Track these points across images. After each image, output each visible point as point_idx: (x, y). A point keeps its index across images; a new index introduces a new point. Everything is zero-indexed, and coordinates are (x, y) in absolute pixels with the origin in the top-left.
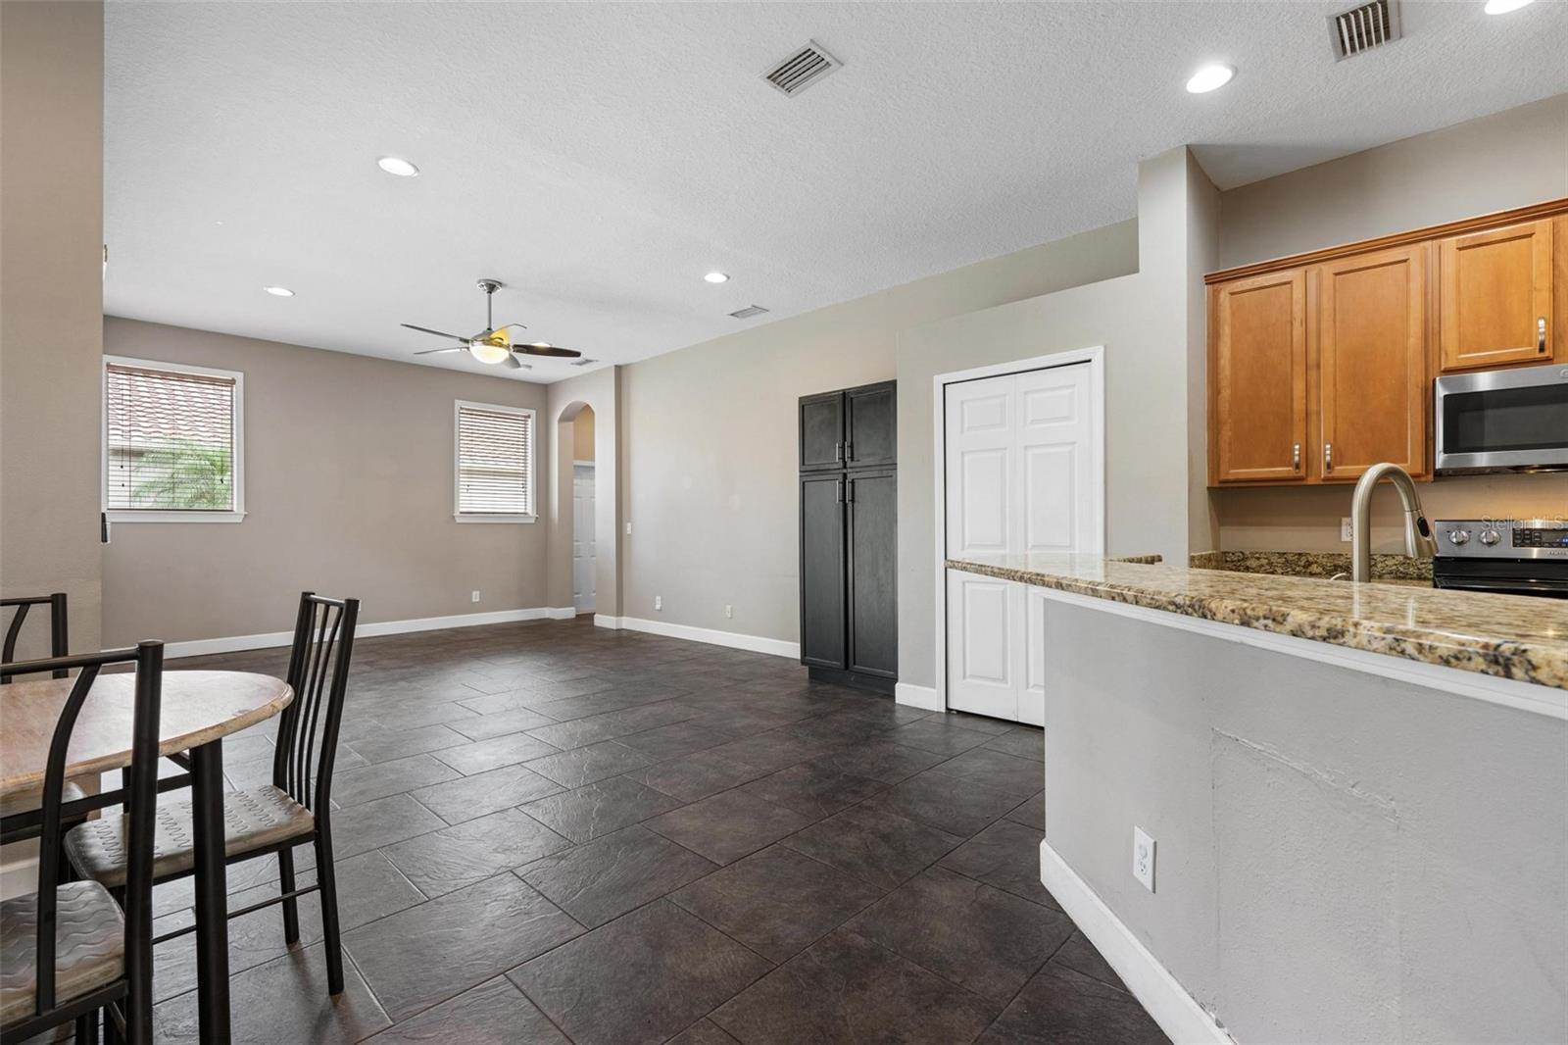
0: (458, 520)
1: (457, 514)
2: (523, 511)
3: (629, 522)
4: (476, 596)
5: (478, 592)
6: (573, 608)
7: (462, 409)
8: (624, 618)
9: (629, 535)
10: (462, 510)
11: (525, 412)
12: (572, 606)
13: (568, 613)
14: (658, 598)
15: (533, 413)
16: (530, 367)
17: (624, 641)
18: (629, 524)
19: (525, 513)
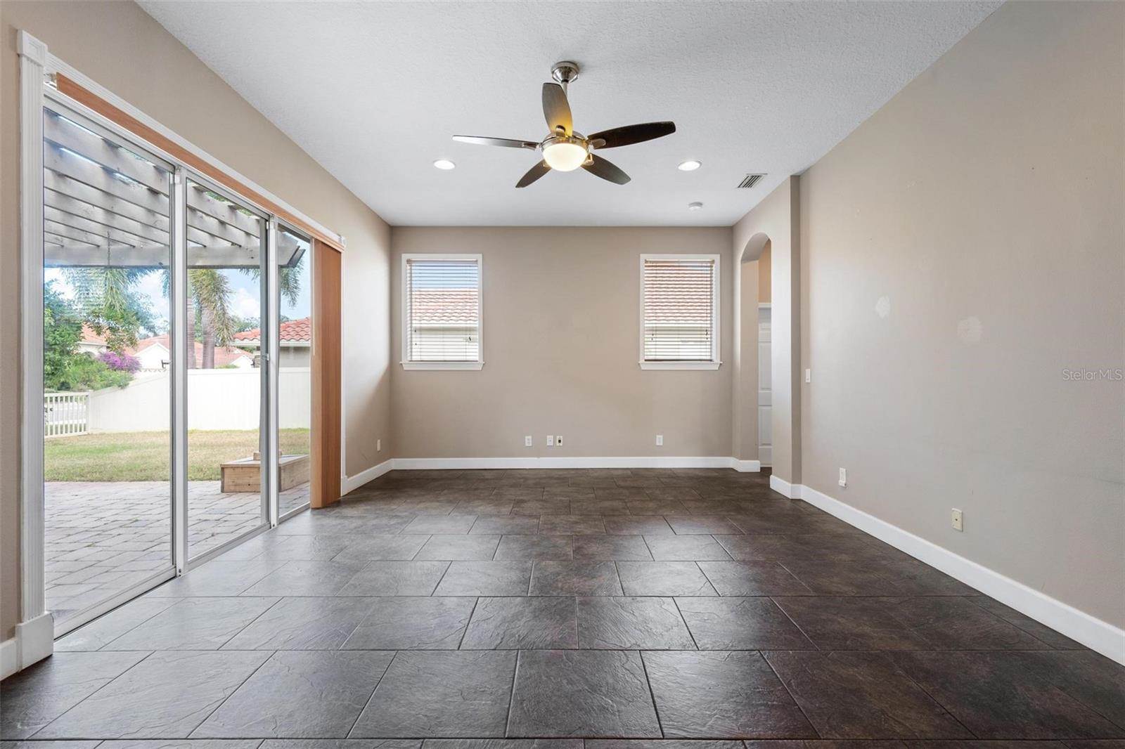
0: (643, 368)
1: (642, 361)
2: (708, 358)
3: (808, 368)
4: (659, 440)
5: (661, 436)
6: (758, 462)
7: (646, 262)
8: (802, 486)
9: (808, 383)
10: (646, 358)
11: (708, 258)
12: (757, 459)
13: (752, 466)
14: (842, 470)
15: (717, 258)
16: (700, 204)
17: (801, 515)
18: (808, 371)
19: (711, 360)
